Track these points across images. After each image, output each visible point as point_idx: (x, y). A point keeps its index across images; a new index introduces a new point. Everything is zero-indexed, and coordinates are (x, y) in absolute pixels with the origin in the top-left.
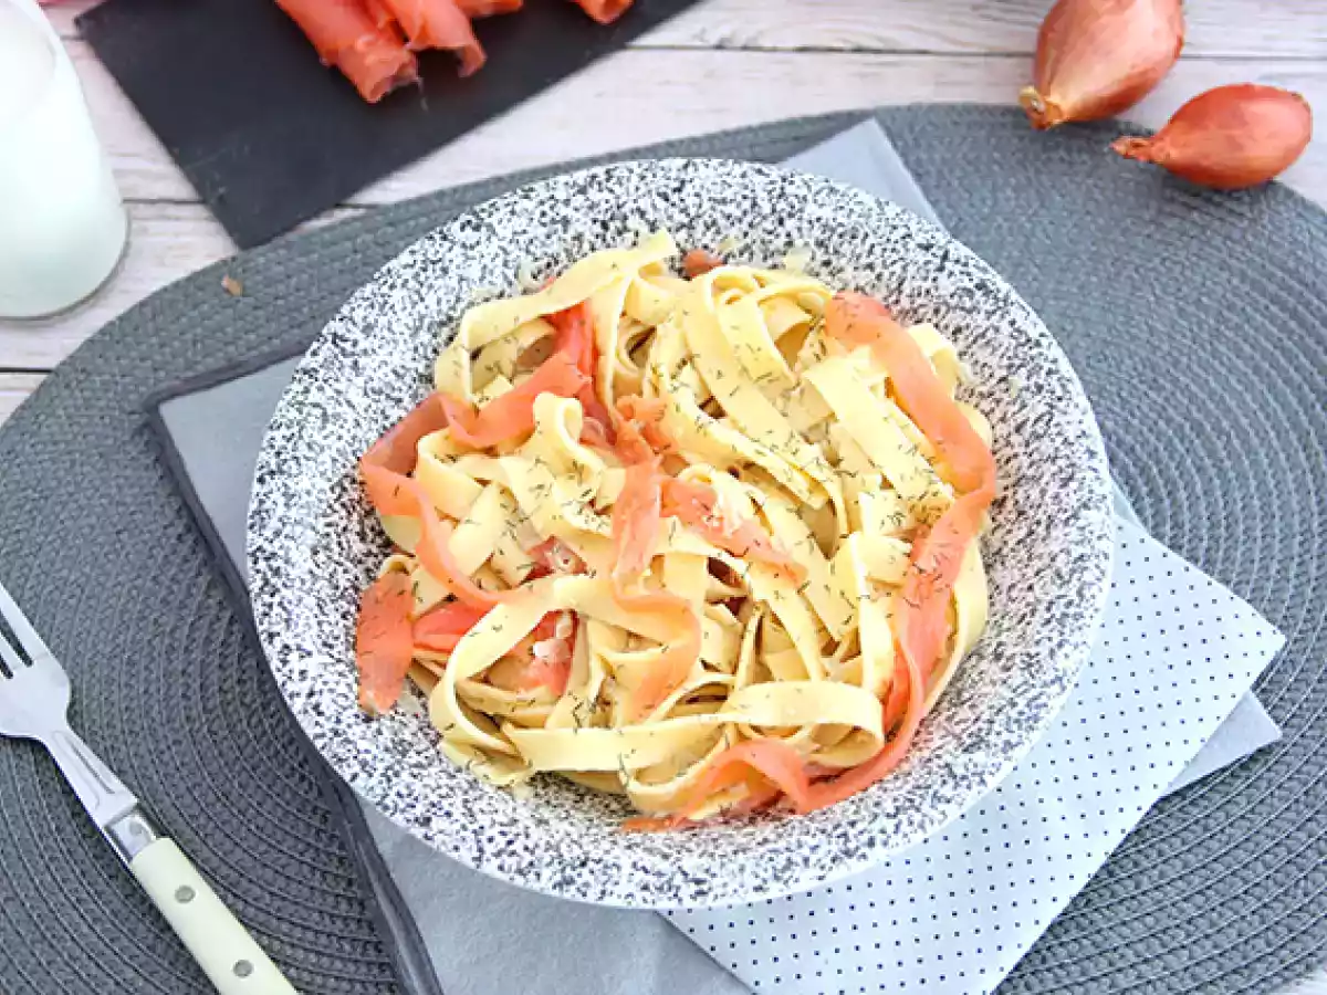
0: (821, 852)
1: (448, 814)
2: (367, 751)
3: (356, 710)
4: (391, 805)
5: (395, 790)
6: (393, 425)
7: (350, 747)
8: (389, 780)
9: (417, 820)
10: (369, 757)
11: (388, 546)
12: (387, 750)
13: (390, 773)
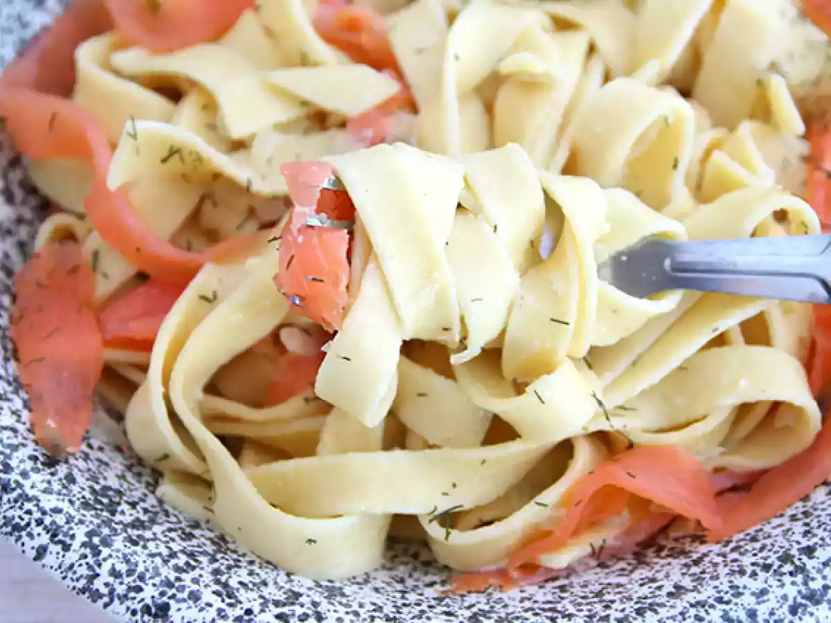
0: (772, 601)
1: (195, 597)
2: (57, 511)
3: (29, 450)
4: (104, 590)
5: (106, 566)
6: (36, 38)
7: (28, 506)
8: (97, 552)
9: (147, 610)
10: (60, 519)
11: (46, 207)
12: (86, 505)
13: (96, 540)
